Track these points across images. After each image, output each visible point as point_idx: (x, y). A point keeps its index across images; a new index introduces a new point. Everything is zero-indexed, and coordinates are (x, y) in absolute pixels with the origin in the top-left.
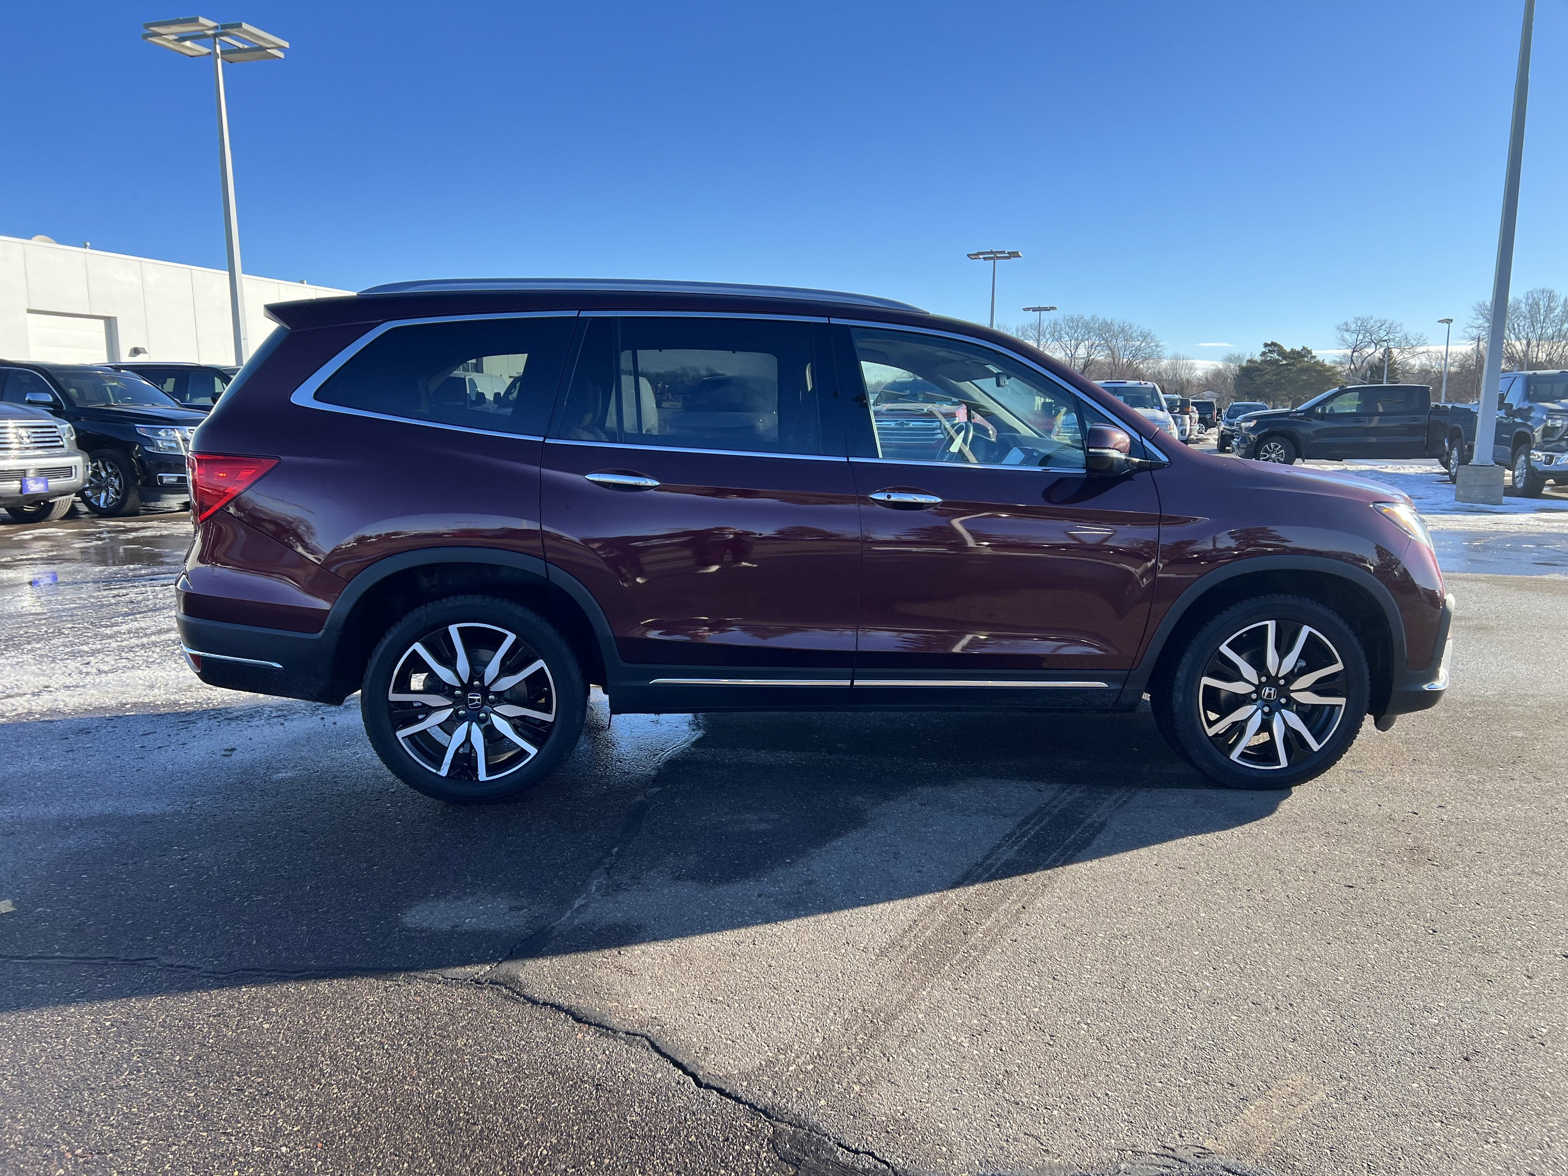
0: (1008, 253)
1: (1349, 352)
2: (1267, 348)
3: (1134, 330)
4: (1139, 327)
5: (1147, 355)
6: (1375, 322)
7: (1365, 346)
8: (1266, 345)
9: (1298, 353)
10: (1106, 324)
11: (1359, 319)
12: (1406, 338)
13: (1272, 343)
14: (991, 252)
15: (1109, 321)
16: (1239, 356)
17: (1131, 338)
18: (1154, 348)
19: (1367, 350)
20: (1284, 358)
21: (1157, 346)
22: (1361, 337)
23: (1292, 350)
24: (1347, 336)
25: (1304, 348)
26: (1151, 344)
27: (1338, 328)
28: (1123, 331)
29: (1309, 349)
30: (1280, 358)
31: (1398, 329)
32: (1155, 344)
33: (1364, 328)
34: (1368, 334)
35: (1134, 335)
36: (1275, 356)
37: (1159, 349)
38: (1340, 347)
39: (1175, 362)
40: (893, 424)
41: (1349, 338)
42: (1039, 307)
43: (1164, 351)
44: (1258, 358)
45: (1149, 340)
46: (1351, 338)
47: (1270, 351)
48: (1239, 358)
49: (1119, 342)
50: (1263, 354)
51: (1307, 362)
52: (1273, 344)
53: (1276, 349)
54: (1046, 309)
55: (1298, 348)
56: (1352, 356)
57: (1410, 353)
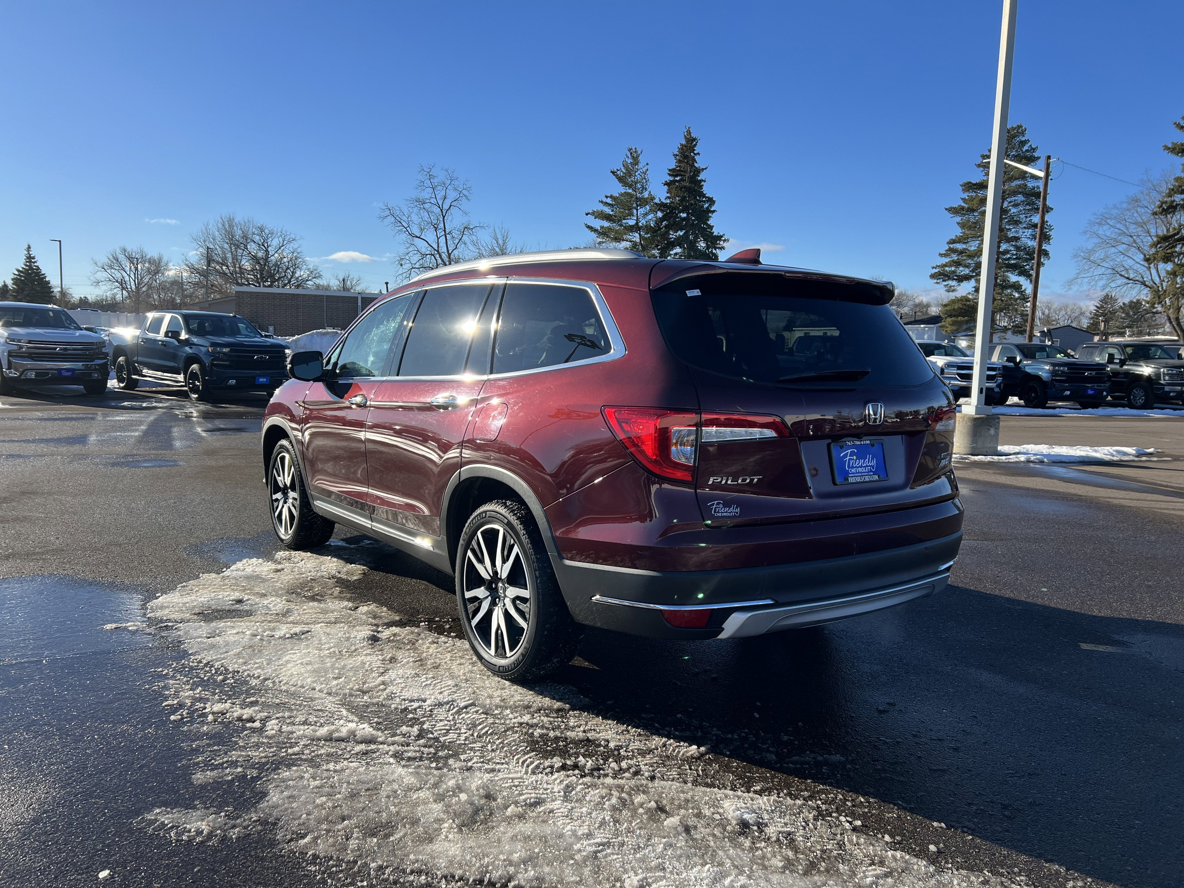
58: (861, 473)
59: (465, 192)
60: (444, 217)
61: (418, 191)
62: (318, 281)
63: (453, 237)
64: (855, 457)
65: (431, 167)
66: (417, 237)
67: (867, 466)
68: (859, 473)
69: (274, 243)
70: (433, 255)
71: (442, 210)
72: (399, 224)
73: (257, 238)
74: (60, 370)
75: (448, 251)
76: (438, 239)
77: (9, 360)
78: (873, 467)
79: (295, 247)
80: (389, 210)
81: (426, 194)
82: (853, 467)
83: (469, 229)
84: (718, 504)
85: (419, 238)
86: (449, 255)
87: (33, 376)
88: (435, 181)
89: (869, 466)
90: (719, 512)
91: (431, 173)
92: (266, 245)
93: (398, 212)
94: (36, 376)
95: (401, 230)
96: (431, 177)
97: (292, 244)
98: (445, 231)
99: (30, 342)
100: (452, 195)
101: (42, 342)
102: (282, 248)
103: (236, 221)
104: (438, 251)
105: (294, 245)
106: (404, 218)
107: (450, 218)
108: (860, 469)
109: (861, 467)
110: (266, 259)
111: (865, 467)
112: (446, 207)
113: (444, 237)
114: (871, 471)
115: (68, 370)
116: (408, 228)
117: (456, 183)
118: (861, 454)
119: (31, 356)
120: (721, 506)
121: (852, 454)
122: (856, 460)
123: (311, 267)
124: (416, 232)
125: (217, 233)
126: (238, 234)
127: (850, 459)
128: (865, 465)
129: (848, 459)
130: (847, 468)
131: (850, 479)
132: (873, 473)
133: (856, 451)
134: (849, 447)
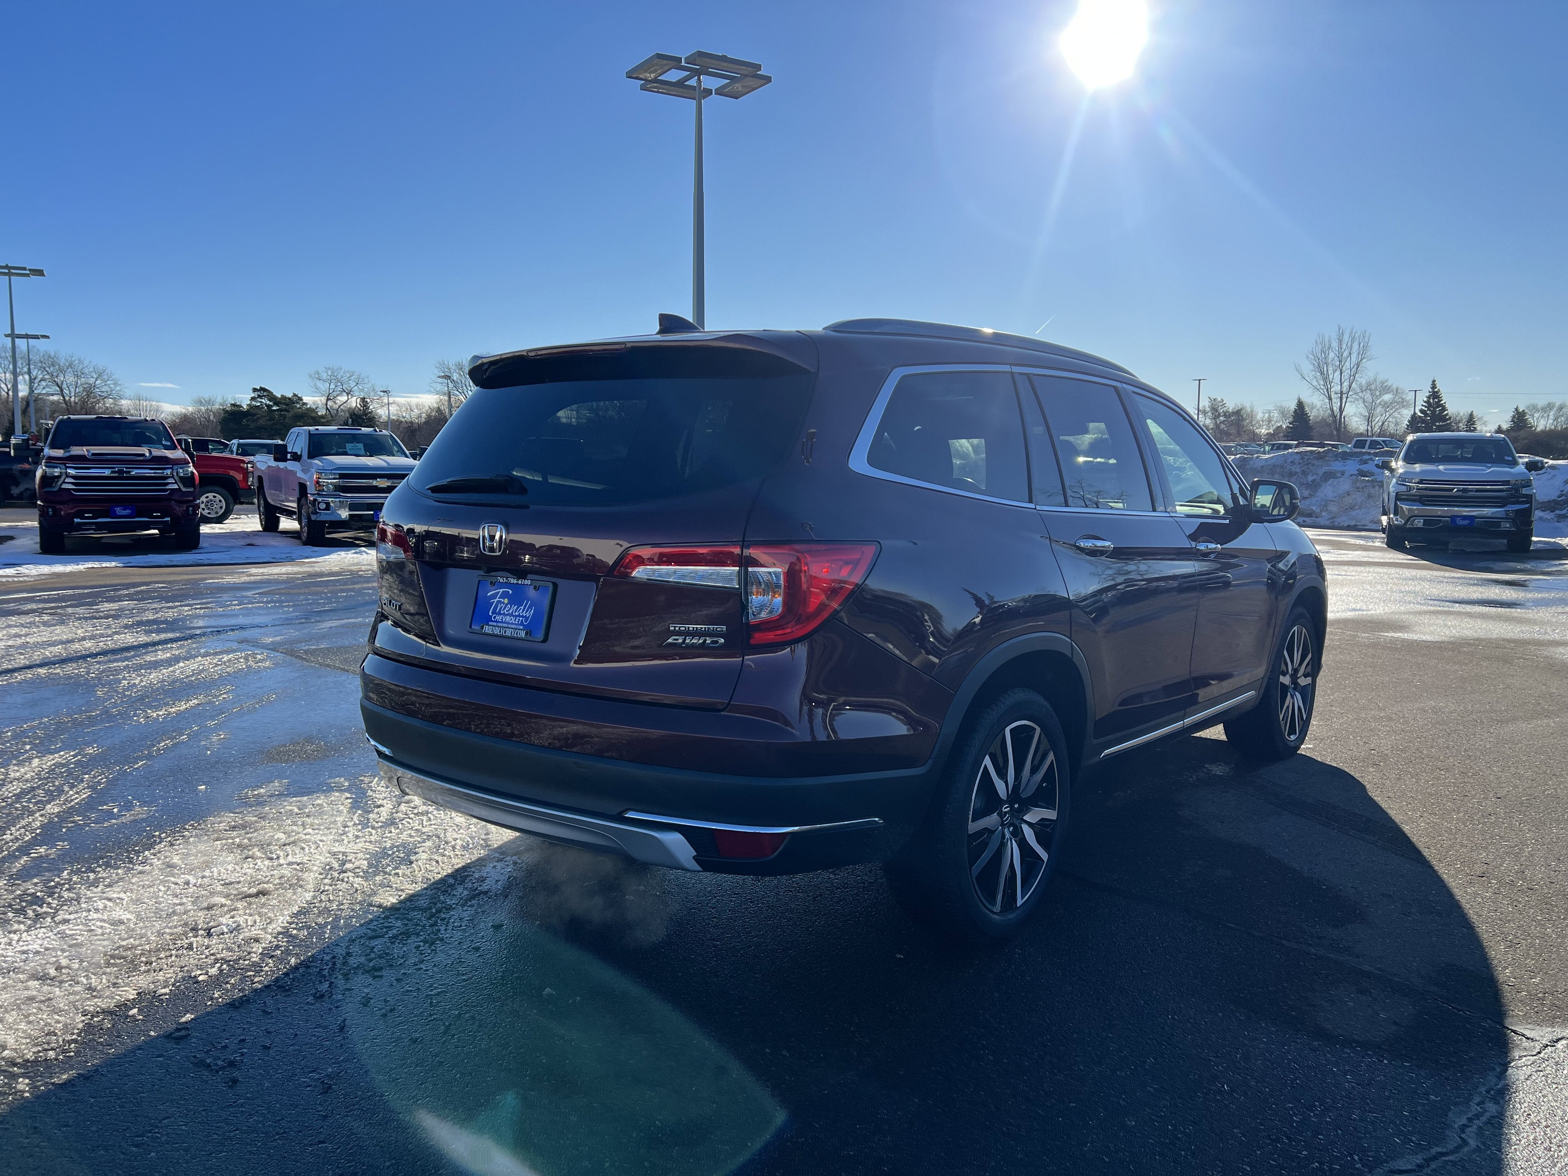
0: (30, 270)
1: (324, 399)
2: (256, 393)
3: (85, 365)
4: (90, 362)
5: (105, 394)
6: (345, 372)
7: (337, 395)
8: (255, 390)
9: (289, 399)
10: (49, 357)
11: (329, 368)
12: (374, 390)
13: (261, 388)
14: (7, 267)
15: (52, 354)
16: (210, 400)
17: (83, 373)
18: (112, 386)
19: (339, 398)
20: (276, 404)
21: (116, 384)
22: (332, 386)
23: (282, 396)
24: (319, 384)
25: (295, 395)
26: (108, 382)
27: (311, 376)
28: (71, 365)
29: (299, 396)
30: (271, 403)
31: (366, 380)
32: (112, 382)
33: (334, 378)
34: (339, 384)
35: (86, 371)
36: (265, 401)
37: (118, 388)
38: (315, 395)
39: (138, 402)
40: (107, 472)
41: (322, 387)
42: (27, 335)
43: (125, 390)
44: (245, 403)
45: (106, 377)
46: (324, 386)
47: (259, 396)
48: (209, 402)
49: (67, 377)
50: (253, 399)
51: (299, 408)
52: (263, 389)
53: (265, 394)
54: (36, 337)
55: (290, 395)
56: (326, 405)
57: (378, 403)
58: (509, 623)
64: (506, 601)
67: (519, 616)
68: (505, 623)
74: (1453, 518)
77: (1396, 504)
78: (526, 618)
82: (499, 614)
87: (1420, 525)
89: (522, 616)
94: (1424, 524)
99: (1421, 482)
101: (1436, 482)
108: (508, 619)
109: (512, 615)
111: (516, 616)
114: (522, 624)
115: (1465, 518)
118: (517, 598)
119: (1422, 500)
121: (505, 595)
122: (506, 605)
127: (499, 602)
128: (517, 614)
129: (496, 600)
130: (490, 614)
131: (487, 629)
132: (522, 627)
133: (511, 592)
134: (502, 585)
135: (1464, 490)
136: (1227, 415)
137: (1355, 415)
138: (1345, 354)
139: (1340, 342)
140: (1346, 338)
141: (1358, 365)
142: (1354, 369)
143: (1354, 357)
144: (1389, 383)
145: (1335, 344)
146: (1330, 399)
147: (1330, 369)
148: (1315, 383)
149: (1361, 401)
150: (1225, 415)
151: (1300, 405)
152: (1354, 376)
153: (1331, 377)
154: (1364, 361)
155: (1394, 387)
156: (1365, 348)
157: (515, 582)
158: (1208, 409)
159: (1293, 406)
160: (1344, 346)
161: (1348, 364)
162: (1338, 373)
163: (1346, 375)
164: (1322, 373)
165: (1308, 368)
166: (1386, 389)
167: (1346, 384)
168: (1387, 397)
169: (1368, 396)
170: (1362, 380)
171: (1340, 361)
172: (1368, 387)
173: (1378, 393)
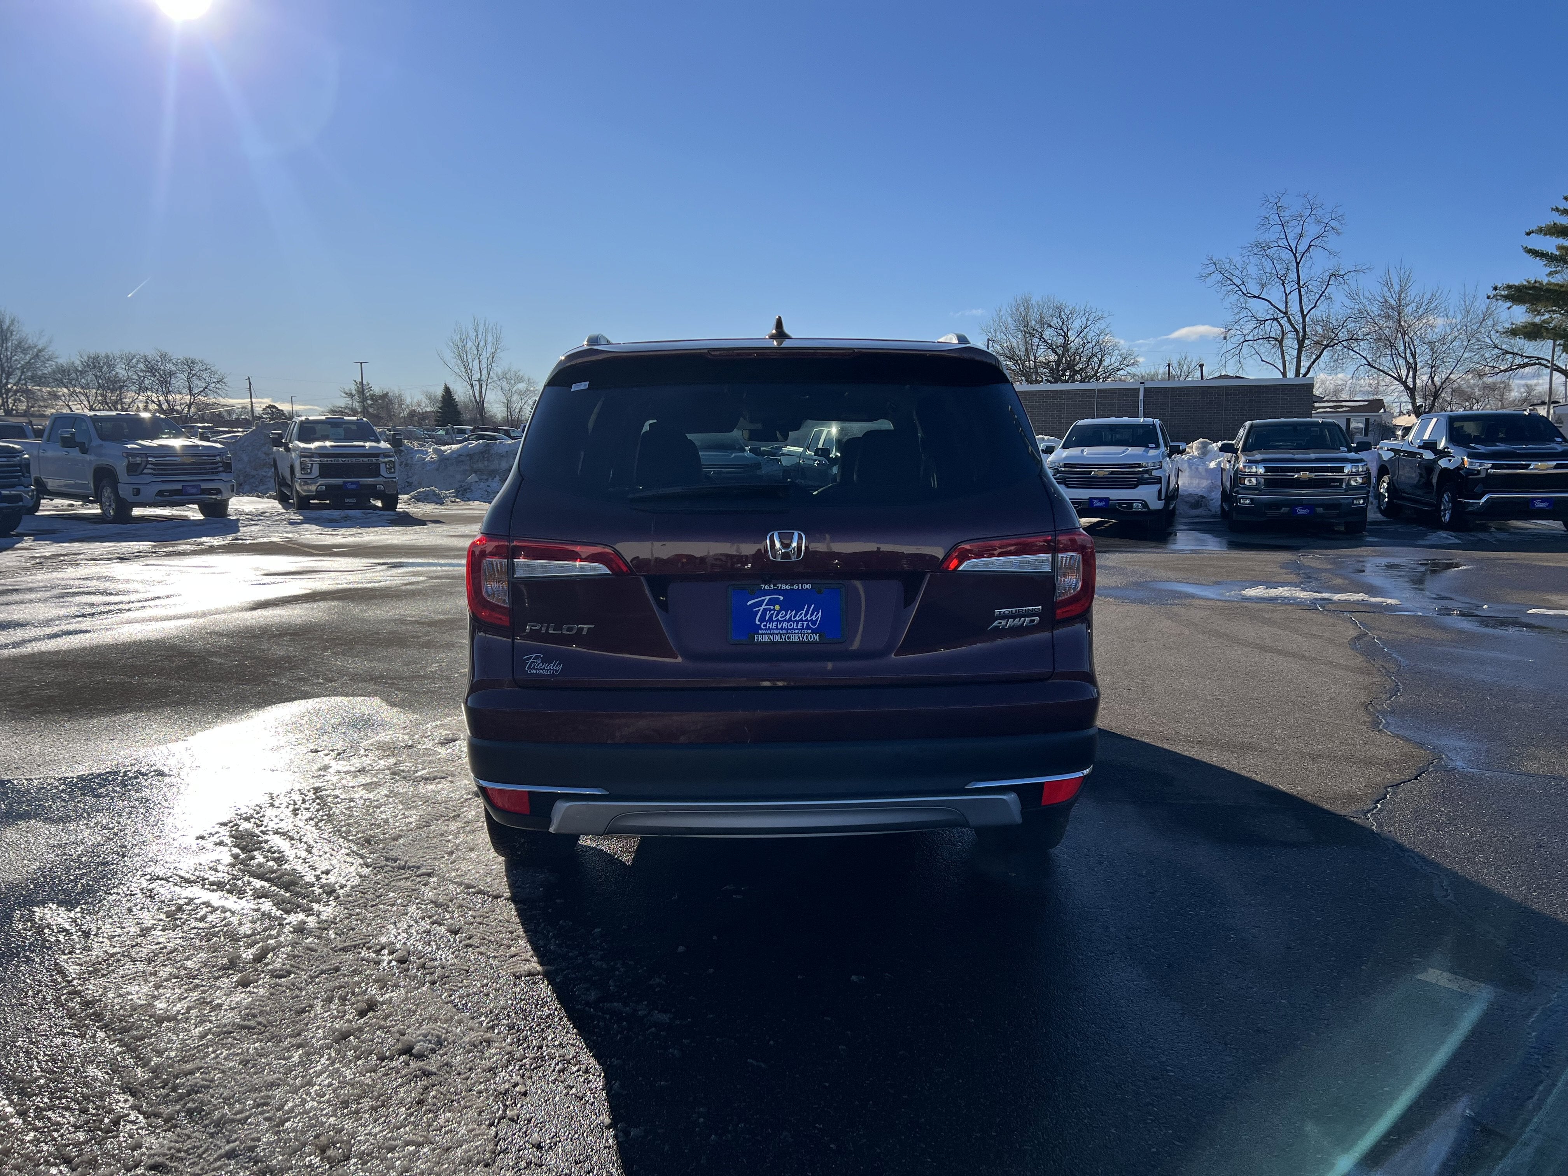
58: (786, 629)
59: (1333, 223)
60: (1298, 264)
61: (1260, 232)
62: (1132, 370)
63: (1309, 291)
64: (777, 607)
65: (1280, 195)
66: (1255, 297)
67: (801, 620)
68: (780, 629)
69: (1076, 324)
70: (1276, 320)
71: (1295, 255)
72: (1229, 282)
73: (1055, 322)
75: (1302, 311)
76: (1287, 296)
78: (814, 622)
79: (1102, 327)
80: (1215, 264)
81: (1273, 234)
82: (771, 621)
83: (1339, 276)
84: (536, 658)
85: (1258, 297)
86: (1304, 317)
88: (1286, 214)
89: (807, 621)
90: (534, 668)
91: (1279, 205)
92: (1065, 329)
93: (1227, 265)
95: (1232, 290)
96: (1279, 209)
97: (1098, 324)
98: (1299, 283)
100: (1312, 230)
102: (1086, 330)
103: (1033, 301)
104: (1286, 313)
105: (1101, 325)
106: (1237, 273)
107: (1309, 264)
108: (785, 625)
109: (788, 621)
110: (1065, 346)
111: (797, 622)
112: (1302, 248)
113: (1296, 293)
114: (809, 628)
116: (1242, 287)
117: (1320, 212)
118: (791, 603)
120: (539, 660)
121: (772, 602)
122: (779, 611)
123: (1124, 351)
124: (1255, 290)
125: (1010, 319)
126: (1034, 316)
127: (765, 611)
128: (797, 618)
129: (762, 608)
130: (757, 622)
131: (758, 638)
132: (810, 631)
133: (782, 598)
134: (767, 592)
135: (719, 473)
136: (373, 398)
137: (495, 401)
138: (482, 344)
139: (476, 331)
140: (481, 329)
141: (493, 354)
142: (491, 359)
143: (489, 346)
144: (521, 374)
145: (472, 334)
146: (472, 386)
147: (469, 357)
148: (457, 370)
149: (499, 389)
150: (372, 399)
151: (447, 390)
152: (491, 364)
153: (471, 365)
154: (498, 351)
155: (526, 377)
156: (498, 338)
157: (788, 587)
158: (354, 392)
159: (439, 392)
160: (480, 336)
161: (484, 353)
162: (477, 361)
163: (484, 364)
164: (463, 362)
165: (450, 356)
166: (519, 379)
167: (484, 372)
168: (521, 386)
169: (504, 384)
170: (497, 369)
171: (478, 350)
172: (504, 377)
173: (513, 382)
